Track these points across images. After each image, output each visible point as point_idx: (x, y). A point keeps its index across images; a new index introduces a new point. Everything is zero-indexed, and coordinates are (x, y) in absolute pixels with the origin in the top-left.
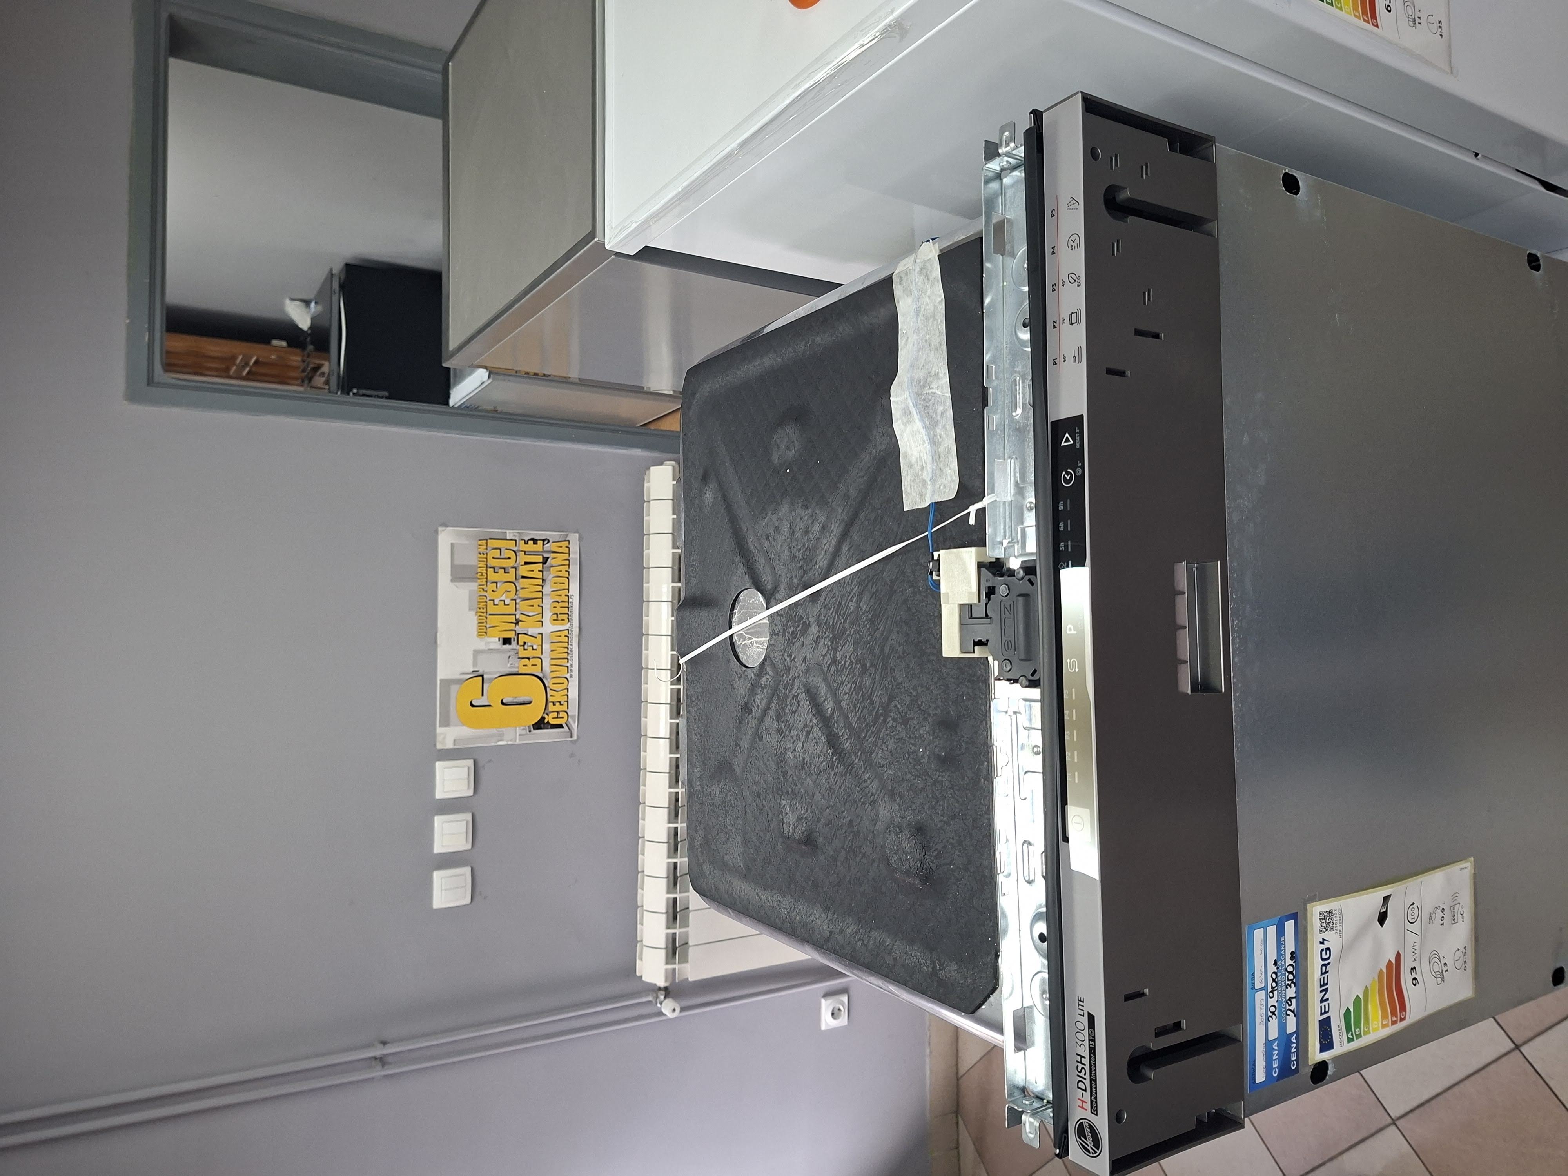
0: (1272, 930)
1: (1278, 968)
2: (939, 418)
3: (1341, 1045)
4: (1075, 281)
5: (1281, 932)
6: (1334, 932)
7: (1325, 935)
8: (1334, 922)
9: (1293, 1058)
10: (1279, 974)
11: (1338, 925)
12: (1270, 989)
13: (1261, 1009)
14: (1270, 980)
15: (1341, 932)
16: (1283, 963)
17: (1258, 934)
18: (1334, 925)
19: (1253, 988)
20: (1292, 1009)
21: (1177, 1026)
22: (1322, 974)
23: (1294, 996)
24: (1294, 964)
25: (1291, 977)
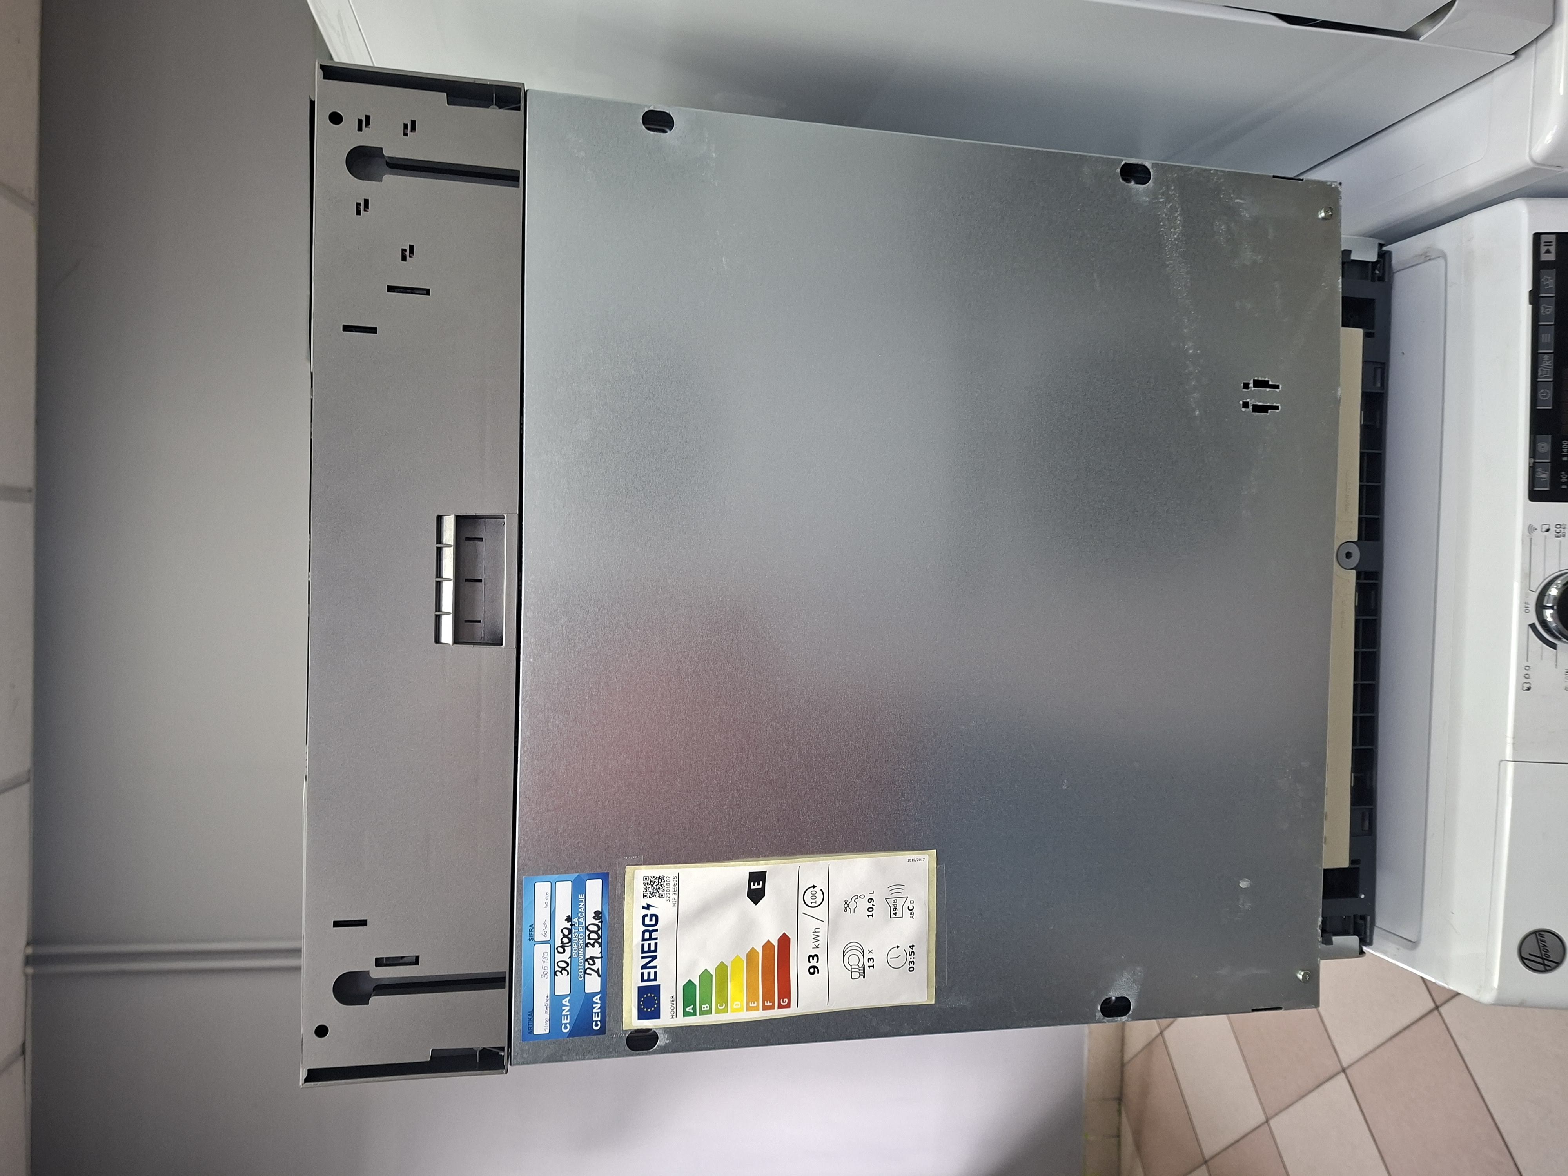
0: (564, 889)
1: (571, 925)
3: (674, 1014)
5: (579, 890)
6: (665, 899)
7: (650, 901)
8: (666, 889)
9: (596, 1018)
10: (573, 931)
11: (671, 892)
12: (558, 943)
13: (544, 962)
14: (559, 936)
15: (676, 903)
16: (581, 920)
17: (542, 889)
18: (665, 892)
19: (532, 937)
20: (596, 969)
21: (416, 961)
22: (643, 939)
23: (599, 956)
24: (600, 924)
25: (594, 936)
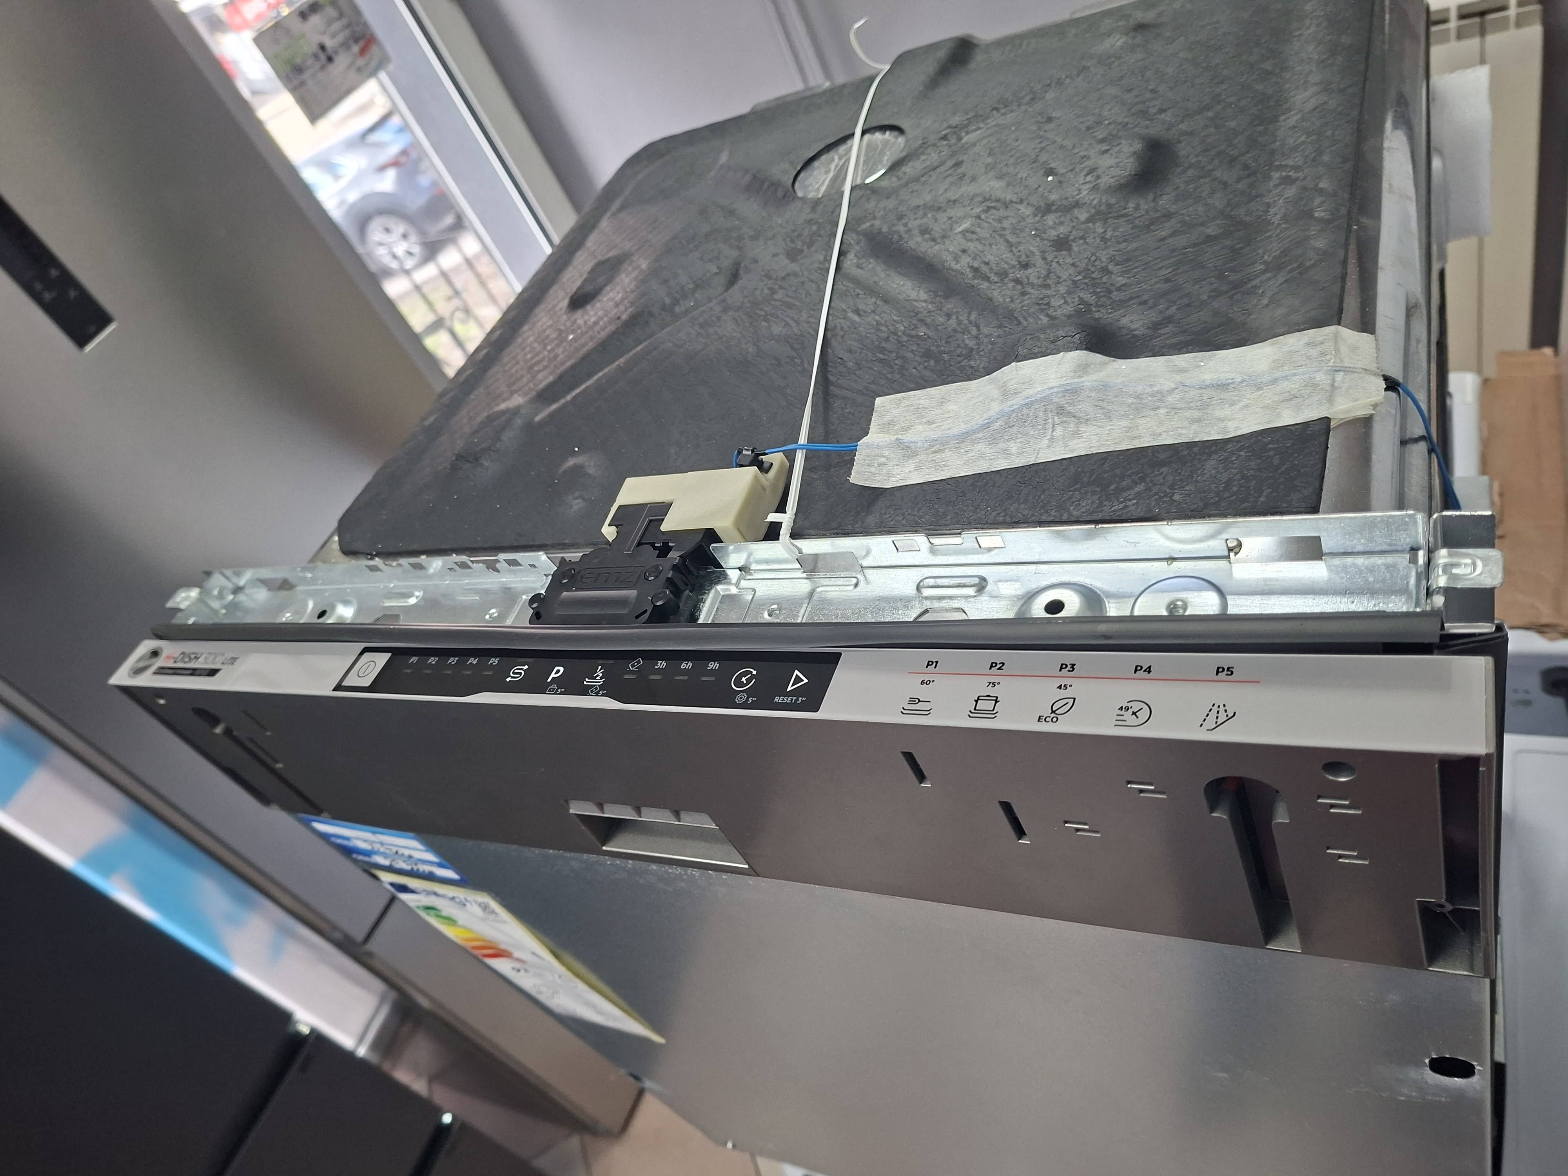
2: (1001, 445)
4: (1053, 712)
